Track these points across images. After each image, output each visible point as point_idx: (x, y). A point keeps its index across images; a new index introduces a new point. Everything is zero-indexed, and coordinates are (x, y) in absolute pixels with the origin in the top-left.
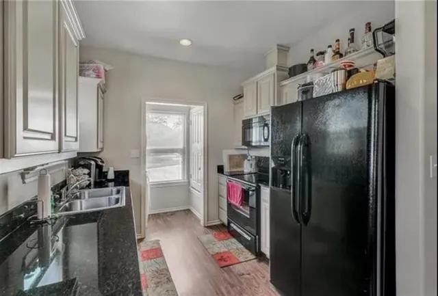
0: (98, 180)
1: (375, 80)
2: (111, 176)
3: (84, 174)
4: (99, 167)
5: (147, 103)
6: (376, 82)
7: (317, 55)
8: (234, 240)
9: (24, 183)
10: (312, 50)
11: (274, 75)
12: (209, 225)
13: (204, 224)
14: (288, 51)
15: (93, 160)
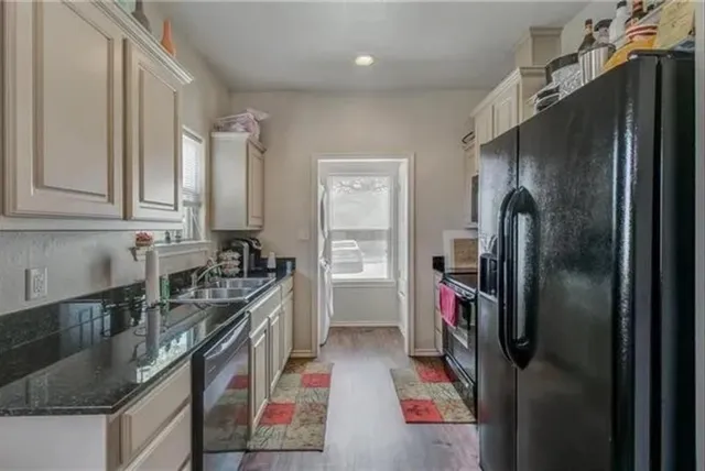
0: (253, 269)
1: (630, 54)
2: (272, 264)
3: (233, 259)
4: (255, 252)
5: (320, 161)
6: (634, 57)
7: (597, 30)
8: (449, 385)
9: (136, 259)
10: (589, 22)
11: (518, 86)
12: (417, 354)
13: (410, 351)
14: (559, 36)
15: (247, 241)
